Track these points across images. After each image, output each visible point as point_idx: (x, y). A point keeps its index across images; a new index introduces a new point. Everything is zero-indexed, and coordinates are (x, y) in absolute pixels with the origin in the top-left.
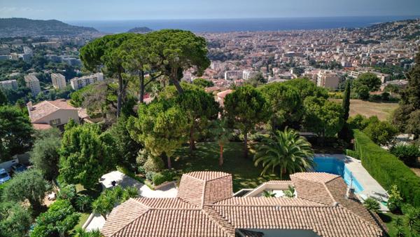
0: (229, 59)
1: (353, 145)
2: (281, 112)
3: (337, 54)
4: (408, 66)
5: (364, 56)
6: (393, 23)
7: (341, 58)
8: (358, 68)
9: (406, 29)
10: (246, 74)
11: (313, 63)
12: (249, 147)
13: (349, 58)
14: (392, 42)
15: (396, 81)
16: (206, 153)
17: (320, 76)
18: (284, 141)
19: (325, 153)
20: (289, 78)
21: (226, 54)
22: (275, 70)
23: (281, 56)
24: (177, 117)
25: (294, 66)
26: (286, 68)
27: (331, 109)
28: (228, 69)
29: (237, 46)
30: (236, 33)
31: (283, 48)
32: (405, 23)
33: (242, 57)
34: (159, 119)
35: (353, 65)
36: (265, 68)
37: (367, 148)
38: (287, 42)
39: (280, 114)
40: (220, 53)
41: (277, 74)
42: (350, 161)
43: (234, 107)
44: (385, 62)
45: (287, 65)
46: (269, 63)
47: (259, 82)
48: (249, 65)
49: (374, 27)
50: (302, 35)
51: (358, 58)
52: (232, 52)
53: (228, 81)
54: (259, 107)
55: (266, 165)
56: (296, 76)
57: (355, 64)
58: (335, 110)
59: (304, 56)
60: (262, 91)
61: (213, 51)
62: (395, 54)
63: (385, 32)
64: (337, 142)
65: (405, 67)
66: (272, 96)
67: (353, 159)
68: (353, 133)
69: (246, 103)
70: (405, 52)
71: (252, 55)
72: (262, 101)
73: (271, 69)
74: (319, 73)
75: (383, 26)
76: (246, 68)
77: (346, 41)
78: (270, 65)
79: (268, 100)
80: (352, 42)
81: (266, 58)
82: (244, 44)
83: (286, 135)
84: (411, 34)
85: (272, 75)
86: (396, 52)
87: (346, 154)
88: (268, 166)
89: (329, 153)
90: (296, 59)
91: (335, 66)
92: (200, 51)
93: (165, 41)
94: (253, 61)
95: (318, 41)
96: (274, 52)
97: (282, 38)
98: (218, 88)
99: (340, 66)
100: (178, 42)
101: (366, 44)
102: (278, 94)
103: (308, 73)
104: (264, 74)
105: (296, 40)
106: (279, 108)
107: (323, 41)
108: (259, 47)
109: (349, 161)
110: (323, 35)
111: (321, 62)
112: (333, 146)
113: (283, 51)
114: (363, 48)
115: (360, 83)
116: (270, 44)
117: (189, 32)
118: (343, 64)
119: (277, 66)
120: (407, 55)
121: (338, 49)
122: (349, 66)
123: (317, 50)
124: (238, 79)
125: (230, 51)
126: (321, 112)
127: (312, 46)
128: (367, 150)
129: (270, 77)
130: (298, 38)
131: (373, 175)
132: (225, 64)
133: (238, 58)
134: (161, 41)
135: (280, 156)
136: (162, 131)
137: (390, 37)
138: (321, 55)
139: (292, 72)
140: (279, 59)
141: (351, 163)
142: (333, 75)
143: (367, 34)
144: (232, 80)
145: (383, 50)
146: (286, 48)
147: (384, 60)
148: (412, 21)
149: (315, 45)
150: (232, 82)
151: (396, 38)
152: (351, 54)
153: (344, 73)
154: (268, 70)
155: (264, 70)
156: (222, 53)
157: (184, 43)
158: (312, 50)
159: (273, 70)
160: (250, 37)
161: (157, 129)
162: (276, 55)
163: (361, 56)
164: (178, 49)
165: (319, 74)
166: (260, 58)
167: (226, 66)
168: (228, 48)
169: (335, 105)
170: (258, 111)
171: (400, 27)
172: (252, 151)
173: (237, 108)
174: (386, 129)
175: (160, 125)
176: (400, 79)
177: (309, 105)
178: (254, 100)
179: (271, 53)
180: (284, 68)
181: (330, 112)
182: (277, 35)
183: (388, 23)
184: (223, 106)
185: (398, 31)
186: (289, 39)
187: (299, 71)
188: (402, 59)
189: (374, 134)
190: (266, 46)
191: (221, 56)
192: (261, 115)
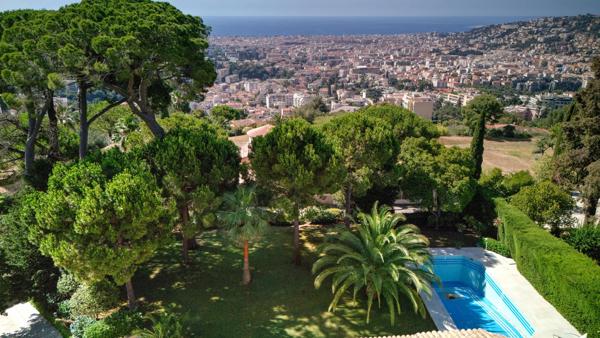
0: (272, 76)
1: (496, 229)
2: (363, 171)
3: (426, 69)
4: (522, 86)
5: (463, 72)
6: (499, 26)
7: (431, 75)
8: (456, 90)
9: (517, 35)
10: (299, 98)
11: (393, 82)
12: (304, 237)
13: (443, 75)
14: (498, 52)
15: (511, 107)
16: (217, 257)
17: (407, 101)
18: (373, 233)
19: (446, 246)
20: (361, 104)
21: (268, 69)
22: (341, 93)
23: (347, 72)
24: (133, 196)
25: (366, 86)
26: (355, 90)
27: (454, 162)
28: (271, 92)
29: (284, 58)
30: (282, 37)
31: (351, 60)
32: (515, 26)
33: (292, 73)
34: (88, 202)
35: (448, 85)
36: (326, 90)
37: (531, 239)
38: (356, 52)
39: (362, 175)
40: (259, 68)
41: (344, 98)
42: (495, 262)
43: (271, 165)
44: (492, 80)
45: (358, 86)
46: (332, 82)
47: (318, 112)
48: (302, 85)
49: (474, 32)
50: (376, 42)
51: (455, 75)
52: (277, 67)
53: (272, 110)
54: (320, 164)
55: (337, 288)
56: (371, 102)
57: (451, 83)
58: (460, 163)
59: (381, 73)
60: (325, 129)
61: (247, 64)
62: (504, 69)
63: (489, 39)
64: (464, 222)
65: (518, 88)
66: (346, 141)
67: (498, 257)
68: (493, 206)
69: (293, 156)
70: (516, 66)
71: (307, 70)
72: (326, 152)
73: (335, 92)
74: (405, 96)
75: (487, 30)
76: (298, 89)
77: (438, 52)
78: (333, 86)
79: (337, 150)
80: (446, 52)
81: (327, 76)
82: (294, 54)
83: (378, 222)
84: (523, 42)
85: (337, 100)
86: (505, 66)
87: (484, 247)
88: (342, 289)
89: (452, 246)
90: (369, 76)
91: (425, 86)
92: (186, 43)
93: (100, 19)
94: (308, 80)
95: (399, 50)
96: (337, 67)
97: (350, 46)
98: (253, 121)
99: (431, 87)
100: (130, 19)
101: (464, 55)
102: (358, 136)
103: (389, 96)
104: (325, 99)
105: (370, 48)
106: (359, 162)
107: (407, 51)
108: (316, 59)
109: (492, 263)
110: (406, 42)
111: (406, 81)
112: (456, 230)
113: (351, 66)
114: (461, 61)
115: (473, 111)
116: (331, 54)
117: (167, 4)
118: (435, 84)
119: (342, 87)
120: (519, 71)
121: (427, 63)
122: (443, 86)
123: (399, 63)
124: (287, 107)
125: (273, 64)
126: (436, 168)
127: (392, 57)
128: (531, 244)
129: (333, 104)
130: (372, 45)
131: (546, 295)
132: (266, 83)
133: (285, 74)
134: (92, 18)
135: (367, 270)
136: (97, 230)
137: (496, 46)
138: (404, 70)
139: (364, 96)
140: (345, 76)
141: (497, 266)
142: (425, 100)
143: (465, 41)
144: (277, 107)
145: (489, 64)
146: (356, 60)
147: (489, 78)
148: (524, 24)
149: (395, 57)
150: (277, 111)
151: (503, 47)
152: (446, 69)
153: (439, 96)
154: (330, 94)
155: (324, 93)
156: (262, 67)
157: (147, 24)
158: (392, 64)
159: (338, 92)
160: (303, 43)
161: (84, 226)
162: (341, 71)
163: (458, 72)
164: (130, 37)
165: (404, 99)
166: (318, 76)
167: (268, 87)
168: (271, 60)
169: (460, 154)
170: (319, 171)
171: (509, 31)
172: (309, 246)
173: (276, 168)
174: (555, 198)
175: (89, 219)
176: (515, 104)
177: (412, 155)
178: (310, 149)
179: (333, 68)
180: (354, 89)
181: (452, 166)
182: (342, 42)
183: (492, 26)
184: (248, 161)
185: (506, 37)
186: (359, 48)
187: (376, 95)
188: (513, 76)
189: (534, 207)
190: (326, 58)
191: (260, 72)
192: (325, 180)
